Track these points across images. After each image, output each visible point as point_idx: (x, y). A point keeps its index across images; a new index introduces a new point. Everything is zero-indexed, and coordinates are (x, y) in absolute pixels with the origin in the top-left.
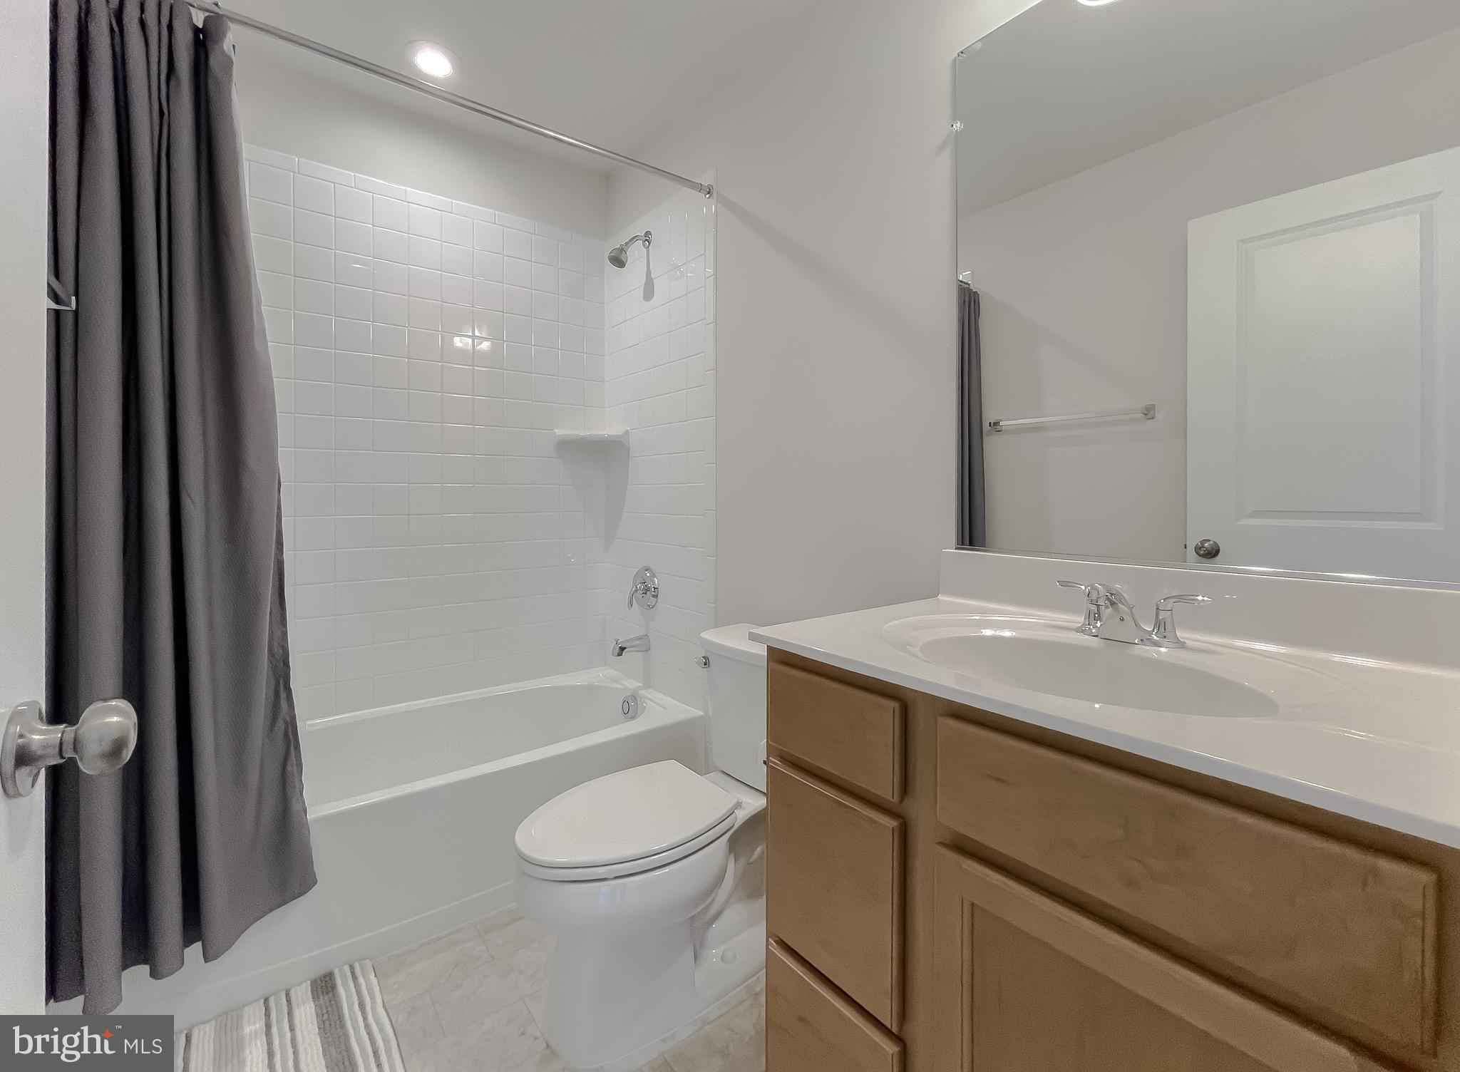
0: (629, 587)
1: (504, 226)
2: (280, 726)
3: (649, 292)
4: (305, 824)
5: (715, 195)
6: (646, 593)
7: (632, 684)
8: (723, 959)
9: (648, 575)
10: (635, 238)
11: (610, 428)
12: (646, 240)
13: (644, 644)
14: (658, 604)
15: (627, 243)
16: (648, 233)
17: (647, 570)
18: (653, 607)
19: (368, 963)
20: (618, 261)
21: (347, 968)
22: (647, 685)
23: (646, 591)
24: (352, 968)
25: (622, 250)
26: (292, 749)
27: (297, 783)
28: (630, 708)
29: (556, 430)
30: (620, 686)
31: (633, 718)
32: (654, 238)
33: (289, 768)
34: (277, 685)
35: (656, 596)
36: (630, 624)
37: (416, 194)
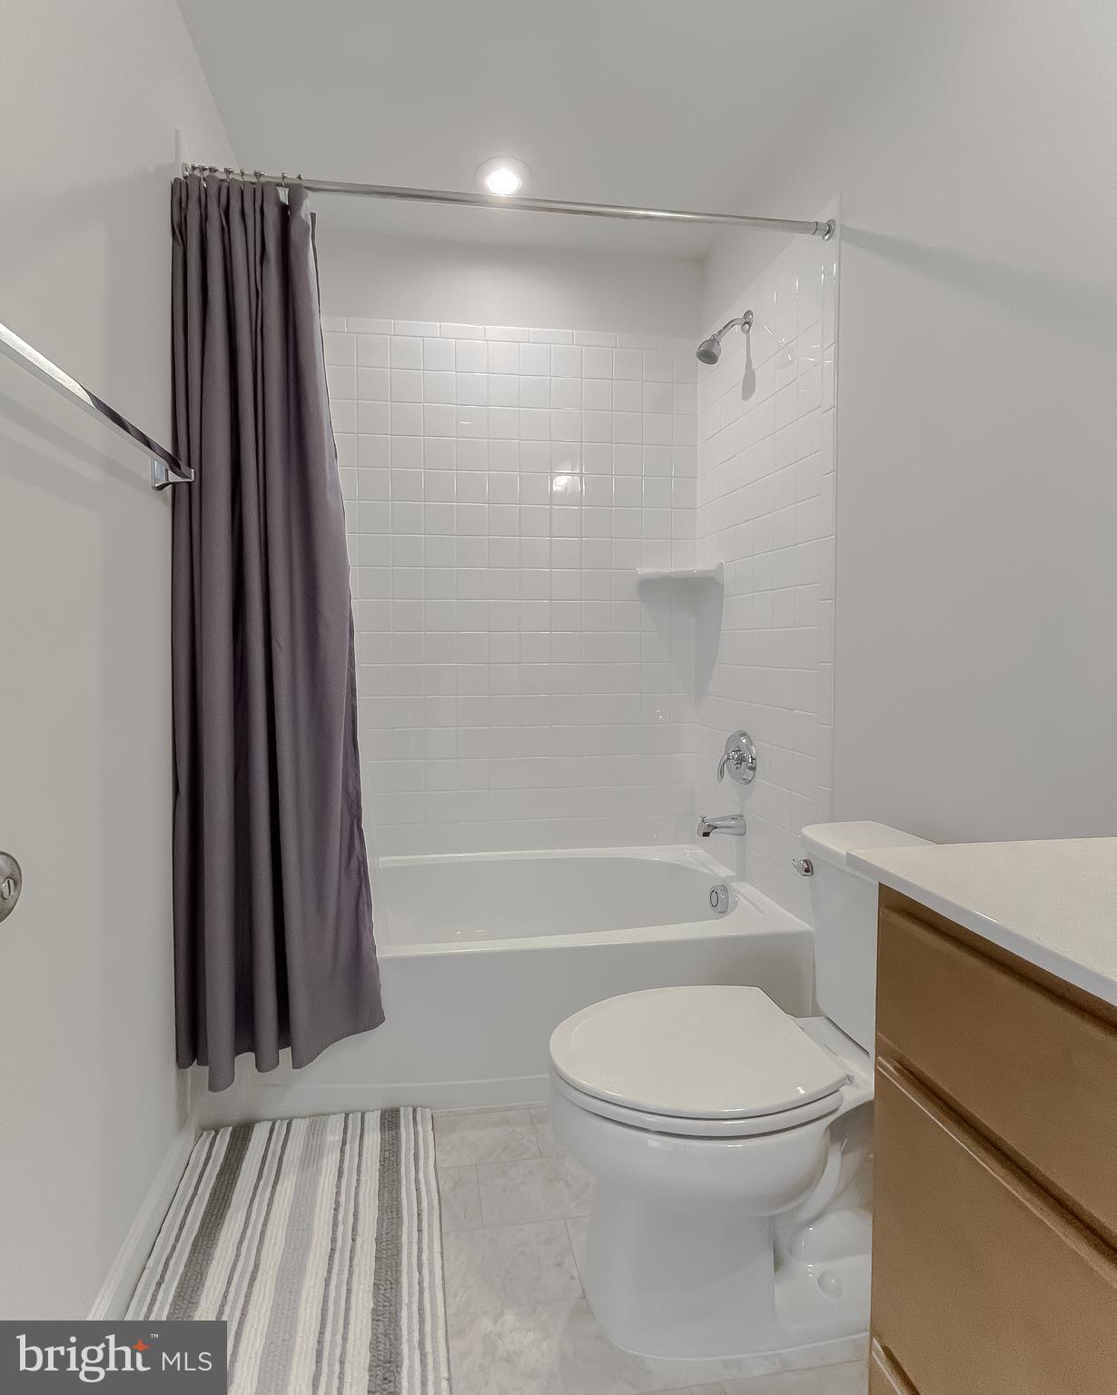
0: (721, 755)
1: (582, 345)
2: (354, 863)
3: (749, 387)
4: (374, 961)
5: (837, 232)
6: (741, 764)
7: (723, 872)
8: (821, 1281)
9: (744, 741)
10: (730, 324)
11: (698, 562)
12: (746, 323)
13: (739, 827)
14: (756, 780)
15: (720, 332)
16: (749, 313)
17: (741, 735)
18: (750, 781)
19: (428, 1112)
20: (708, 356)
21: (411, 1110)
22: (742, 876)
23: (740, 761)
24: (415, 1111)
25: (714, 341)
26: (363, 886)
27: (367, 922)
28: (719, 900)
29: (638, 569)
30: (707, 871)
31: (723, 912)
32: (755, 319)
33: (361, 905)
34: (352, 822)
35: (753, 769)
36: (722, 798)
37: (495, 330)
